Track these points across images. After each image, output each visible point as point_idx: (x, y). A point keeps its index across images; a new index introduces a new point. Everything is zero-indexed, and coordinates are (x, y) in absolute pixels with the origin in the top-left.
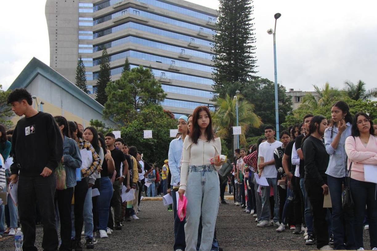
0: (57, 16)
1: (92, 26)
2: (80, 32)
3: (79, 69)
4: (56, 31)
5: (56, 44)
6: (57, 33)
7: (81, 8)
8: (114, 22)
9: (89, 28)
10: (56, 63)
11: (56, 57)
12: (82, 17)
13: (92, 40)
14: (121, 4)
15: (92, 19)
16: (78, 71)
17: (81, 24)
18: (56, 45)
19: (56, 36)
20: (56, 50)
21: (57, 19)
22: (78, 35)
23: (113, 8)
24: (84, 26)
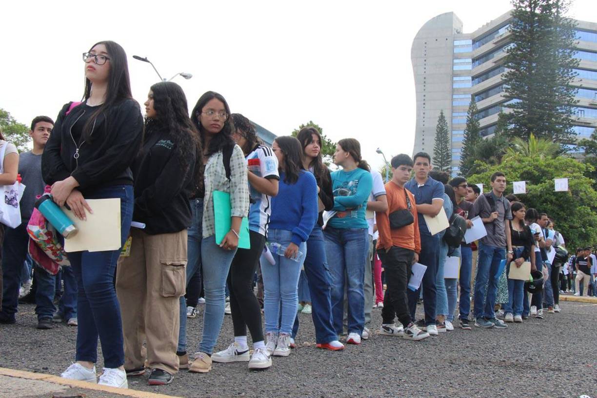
0: (425, 61)
1: (470, 70)
2: (455, 79)
3: (439, 127)
4: (424, 80)
5: (424, 96)
6: (425, 82)
7: (457, 46)
8: (495, 62)
9: (466, 73)
10: (424, 121)
11: (424, 113)
12: (457, 58)
13: (470, 88)
14: (502, 37)
15: (470, 60)
16: (438, 131)
17: (456, 68)
18: (424, 98)
19: (425, 86)
20: (424, 104)
21: (425, 65)
22: (453, 83)
23: (494, 44)
24: (461, 71)
